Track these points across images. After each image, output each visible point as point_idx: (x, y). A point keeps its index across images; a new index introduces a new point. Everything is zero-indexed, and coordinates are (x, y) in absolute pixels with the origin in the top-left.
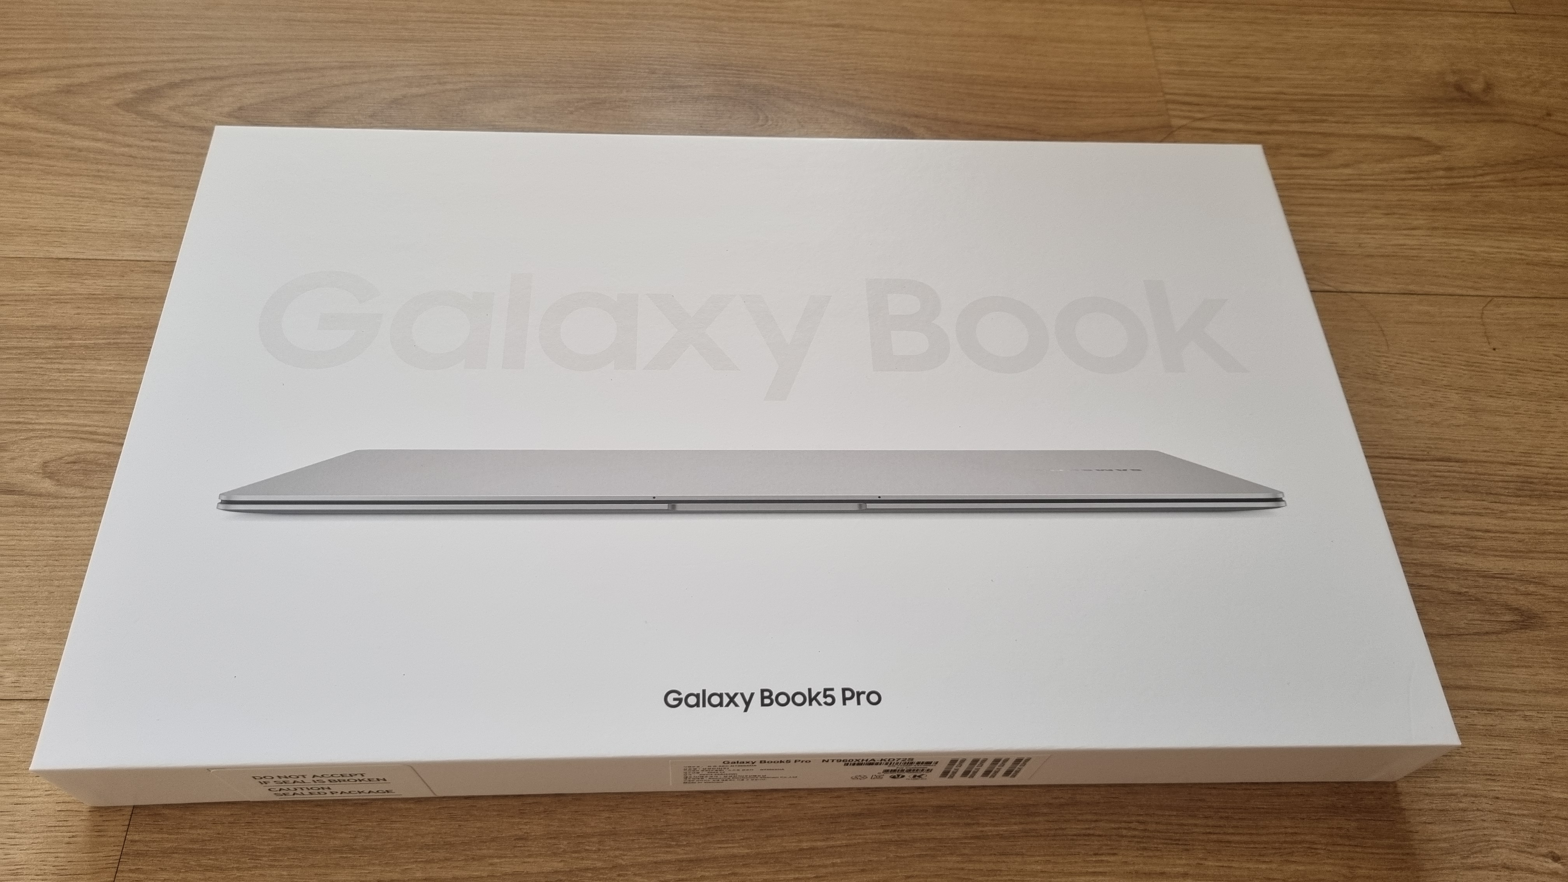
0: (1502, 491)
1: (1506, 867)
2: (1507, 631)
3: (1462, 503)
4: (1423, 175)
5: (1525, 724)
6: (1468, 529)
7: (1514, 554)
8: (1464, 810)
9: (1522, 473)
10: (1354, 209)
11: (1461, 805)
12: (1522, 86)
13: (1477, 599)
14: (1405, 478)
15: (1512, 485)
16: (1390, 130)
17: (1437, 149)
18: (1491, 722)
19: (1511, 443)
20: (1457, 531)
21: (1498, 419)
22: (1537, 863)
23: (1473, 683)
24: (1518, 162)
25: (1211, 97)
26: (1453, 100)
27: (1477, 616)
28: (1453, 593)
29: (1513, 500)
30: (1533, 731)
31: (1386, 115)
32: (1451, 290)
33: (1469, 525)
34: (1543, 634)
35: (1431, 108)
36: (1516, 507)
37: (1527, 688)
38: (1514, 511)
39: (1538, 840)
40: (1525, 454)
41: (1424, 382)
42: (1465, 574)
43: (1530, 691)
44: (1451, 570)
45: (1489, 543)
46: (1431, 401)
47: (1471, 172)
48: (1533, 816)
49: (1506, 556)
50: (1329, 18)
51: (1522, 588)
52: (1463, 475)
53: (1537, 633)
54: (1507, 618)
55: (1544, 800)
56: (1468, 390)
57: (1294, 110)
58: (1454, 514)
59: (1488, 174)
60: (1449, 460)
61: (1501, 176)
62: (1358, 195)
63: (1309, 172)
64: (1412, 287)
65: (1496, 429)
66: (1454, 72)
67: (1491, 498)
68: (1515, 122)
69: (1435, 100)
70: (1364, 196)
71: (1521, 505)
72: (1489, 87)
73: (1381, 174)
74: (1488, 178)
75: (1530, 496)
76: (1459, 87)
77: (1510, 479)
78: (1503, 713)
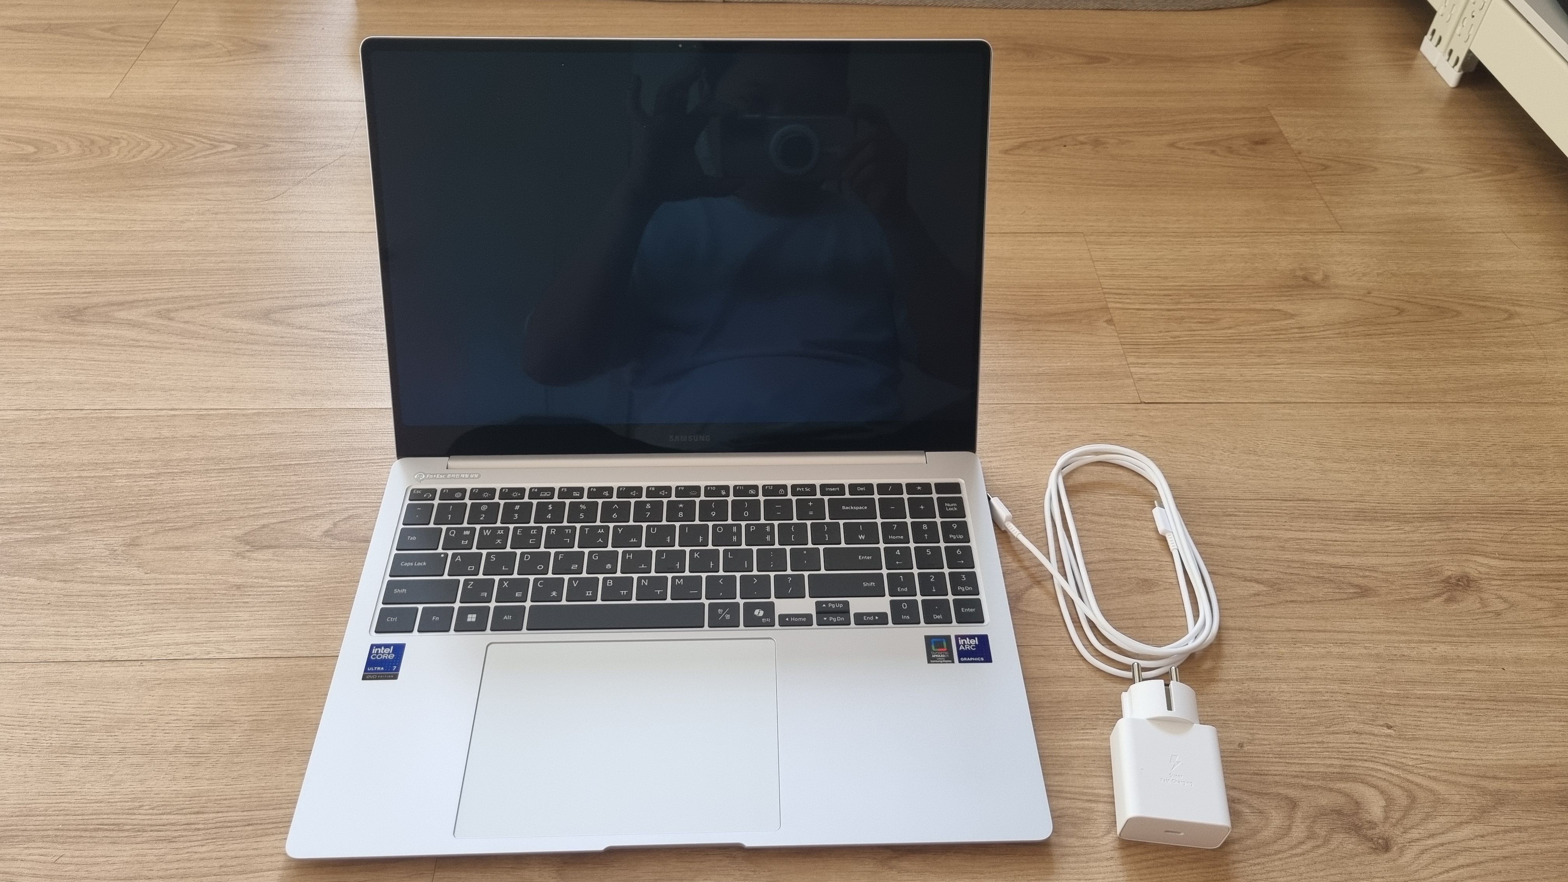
0: (1345, 517)
1: (1355, 732)
2: (1351, 598)
3: (1317, 525)
4: (1283, 332)
5: (1365, 651)
6: (1322, 540)
7: (1354, 554)
8: (1326, 701)
9: (1358, 507)
10: (1235, 354)
11: (1324, 698)
12: (1350, 276)
13: (1331, 580)
14: (1278, 511)
15: (1351, 514)
16: (1258, 306)
17: (1292, 316)
18: (1343, 650)
19: (1350, 489)
20: (1315, 541)
21: (1340, 475)
22: (1376, 730)
23: (1329, 628)
24: (1348, 322)
25: (1135, 289)
26: (1303, 286)
27: (1330, 590)
28: (1314, 577)
29: (1353, 522)
30: (1371, 655)
31: (1255, 297)
32: (1304, 400)
33: (1323, 538)
34: (1376, 599)
35: (1286, 291)
36: (1354, 527)
37: (1365, 630)
38: (1353, 529)
39: (1377, 717)
40: (1362, 495)
41: (1289, 455)
42: (1322, 566)
43: (1368, 632)
44: (1312, 564)
45: (1338, 548)
46: (1295, 466)
47: (1317, 329)
48: (1373, 703)
49: (1349, 555)
50: (1212, 239)
51: (1361, 574)
52: (1317, 509)
53: (1371, 599)
54: (1351, 591)
55: (1380, 694)
56: (1319, 459)
57: (1192, 296)
58: (1312, 531)
59: (1327, 330)
60: (1308, 500)
61: (1337, 331)
62: (1239, 345)
63: (1204, 332)
64: (1278, 399)
65: (1339, 481)
66: (1301, 269)
67: (1337, 522)
68: (1345, 298)
69: (1289, 287)
70: (1242, 346)
71: (1358, 525)
72: (1326, 277)
73: (1253, 332)
74: (1328, 332)
75: (1364, 520)
76: (1305, 279)
77: (1348, 510)
78: (1351, 645)
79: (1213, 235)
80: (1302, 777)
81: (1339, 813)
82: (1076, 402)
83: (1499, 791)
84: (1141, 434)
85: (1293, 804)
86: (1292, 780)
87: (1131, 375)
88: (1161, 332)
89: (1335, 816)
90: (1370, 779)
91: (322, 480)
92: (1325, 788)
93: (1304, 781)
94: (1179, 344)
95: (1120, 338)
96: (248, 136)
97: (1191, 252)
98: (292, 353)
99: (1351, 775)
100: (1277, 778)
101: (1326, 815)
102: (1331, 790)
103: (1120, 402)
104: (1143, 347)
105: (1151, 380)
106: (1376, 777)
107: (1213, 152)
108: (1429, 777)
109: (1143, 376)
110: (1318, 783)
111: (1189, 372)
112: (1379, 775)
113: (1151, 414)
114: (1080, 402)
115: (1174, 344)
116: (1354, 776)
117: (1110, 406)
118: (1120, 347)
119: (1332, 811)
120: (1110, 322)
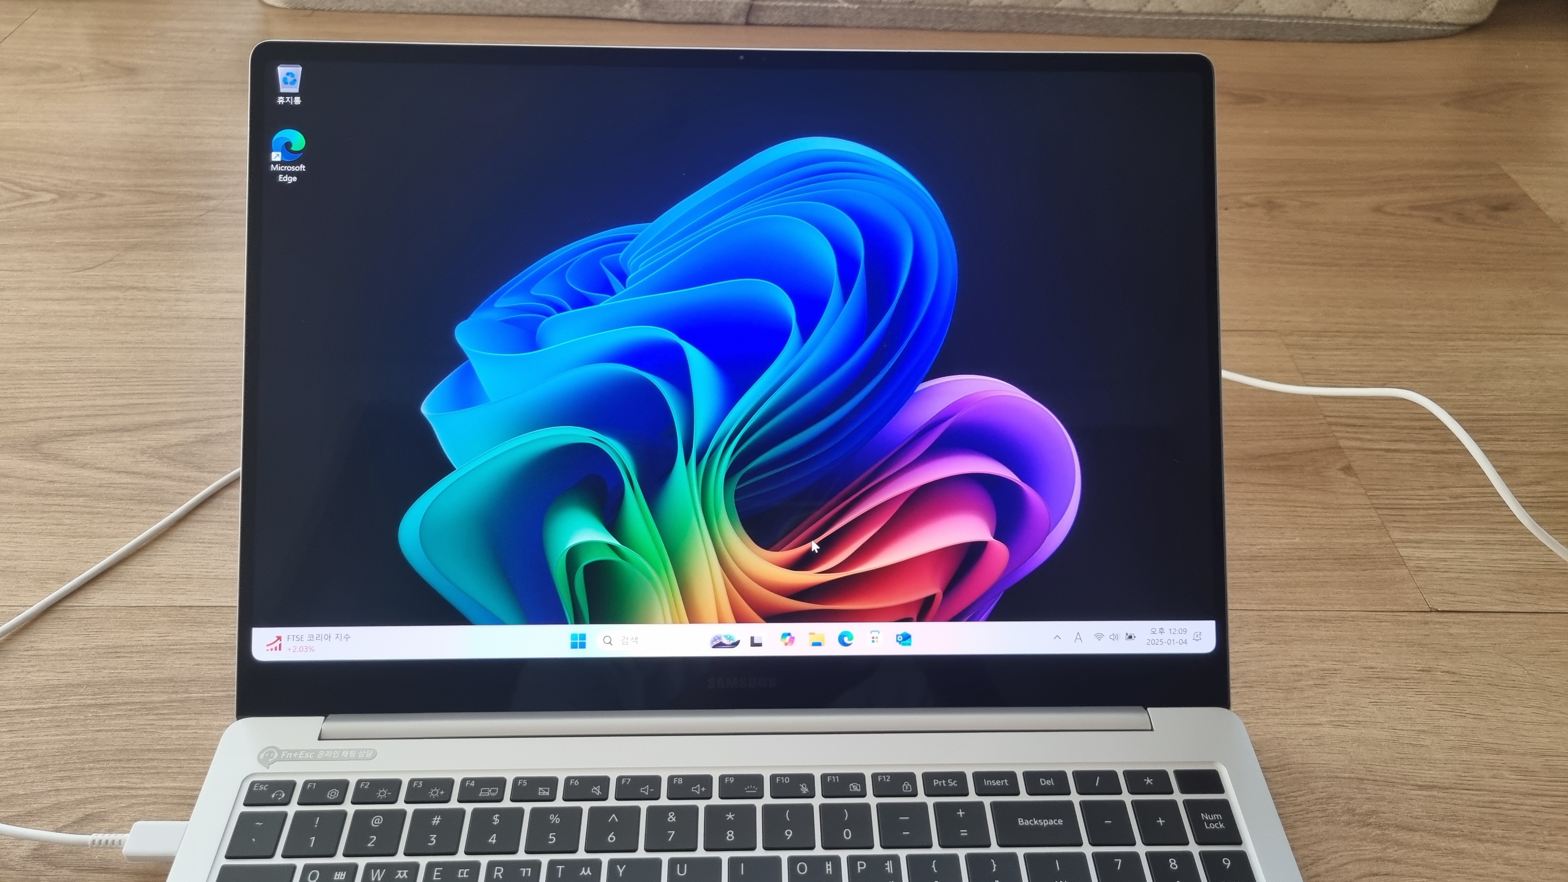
79: (1472, 336)
82: (1323, 608)
84: (1446, 669)
87: (1401, 562)
88: (1431, 488)
91: (54, 742)
94: (1468, 508)
95: (1370, 497)
97: (1445, 362)
98: (60, 509)
103: (1395, 608)
104: (1409, 512)
105: (1437, 570)
107: (1438, 220)
109: (1423, 563)
111: (1494, 557)
113: (1453, 631)
114: (1330, 608)
115: (1459, 509)
117: (1380, 616)
118: (1373, 513)
120: (1347, 469)
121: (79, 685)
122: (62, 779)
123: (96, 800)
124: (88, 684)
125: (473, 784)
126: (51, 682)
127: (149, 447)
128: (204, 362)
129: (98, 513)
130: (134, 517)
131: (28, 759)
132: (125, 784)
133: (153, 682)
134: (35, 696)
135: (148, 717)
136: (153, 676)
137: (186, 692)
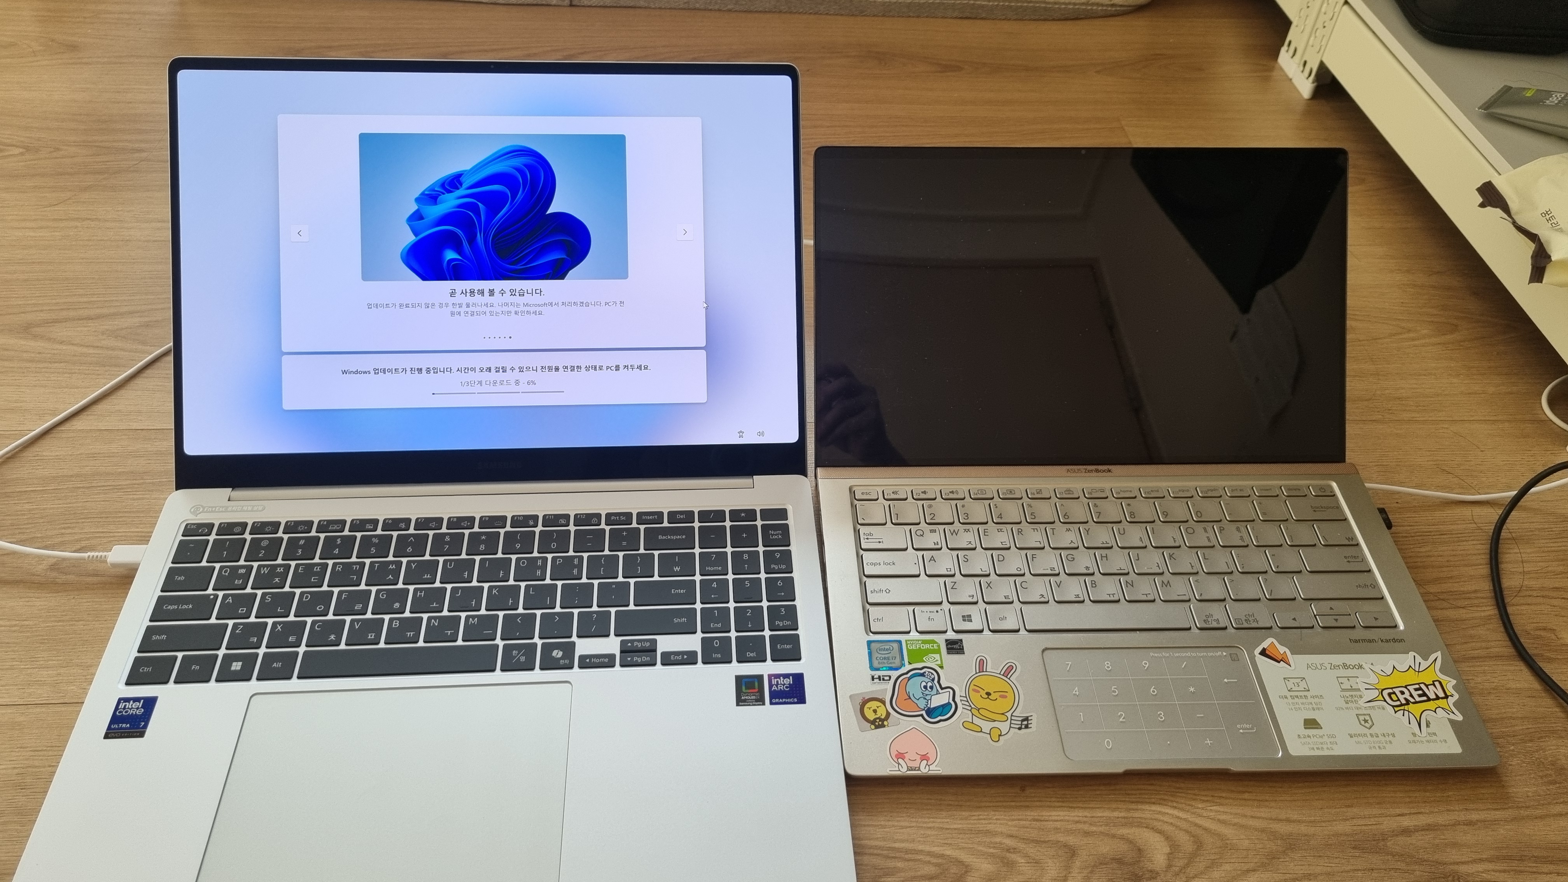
80: (1085, 822)
81: (1119, 861)
83: (1291, 834)
85: (1072, 852)
86: (1074, 827)
89: (1115, 865)
90: (1156, 823)
91: (58, 508)
92: (1108, 835)
93: (1086, 827)
96: (39, 140)
98: (48, 370)
99: (1135, 820)
100: (1058, 824)
101: (1106, 864)
102: (1114, 836)
106: (1163, 821)
108: (1219, 820)
110: (1102, 829)
112: (1166, 819)
116: (1139, 820)
119: (1113, 859)
121: (72, 476)
122: (64, 528)
123: (88, 539)
124: (77, 476)
125: (325, 523)
126: (53, 475)
127: (107, 330)
128: (144, 272)
129: (75, 373)
130: (98, 375)
131: (42, 518)
132: (105, 530)
133: (120, 473)
134: (43, 482)
135: (118, 494)
136: (120, 470)
137: (142, 479)
